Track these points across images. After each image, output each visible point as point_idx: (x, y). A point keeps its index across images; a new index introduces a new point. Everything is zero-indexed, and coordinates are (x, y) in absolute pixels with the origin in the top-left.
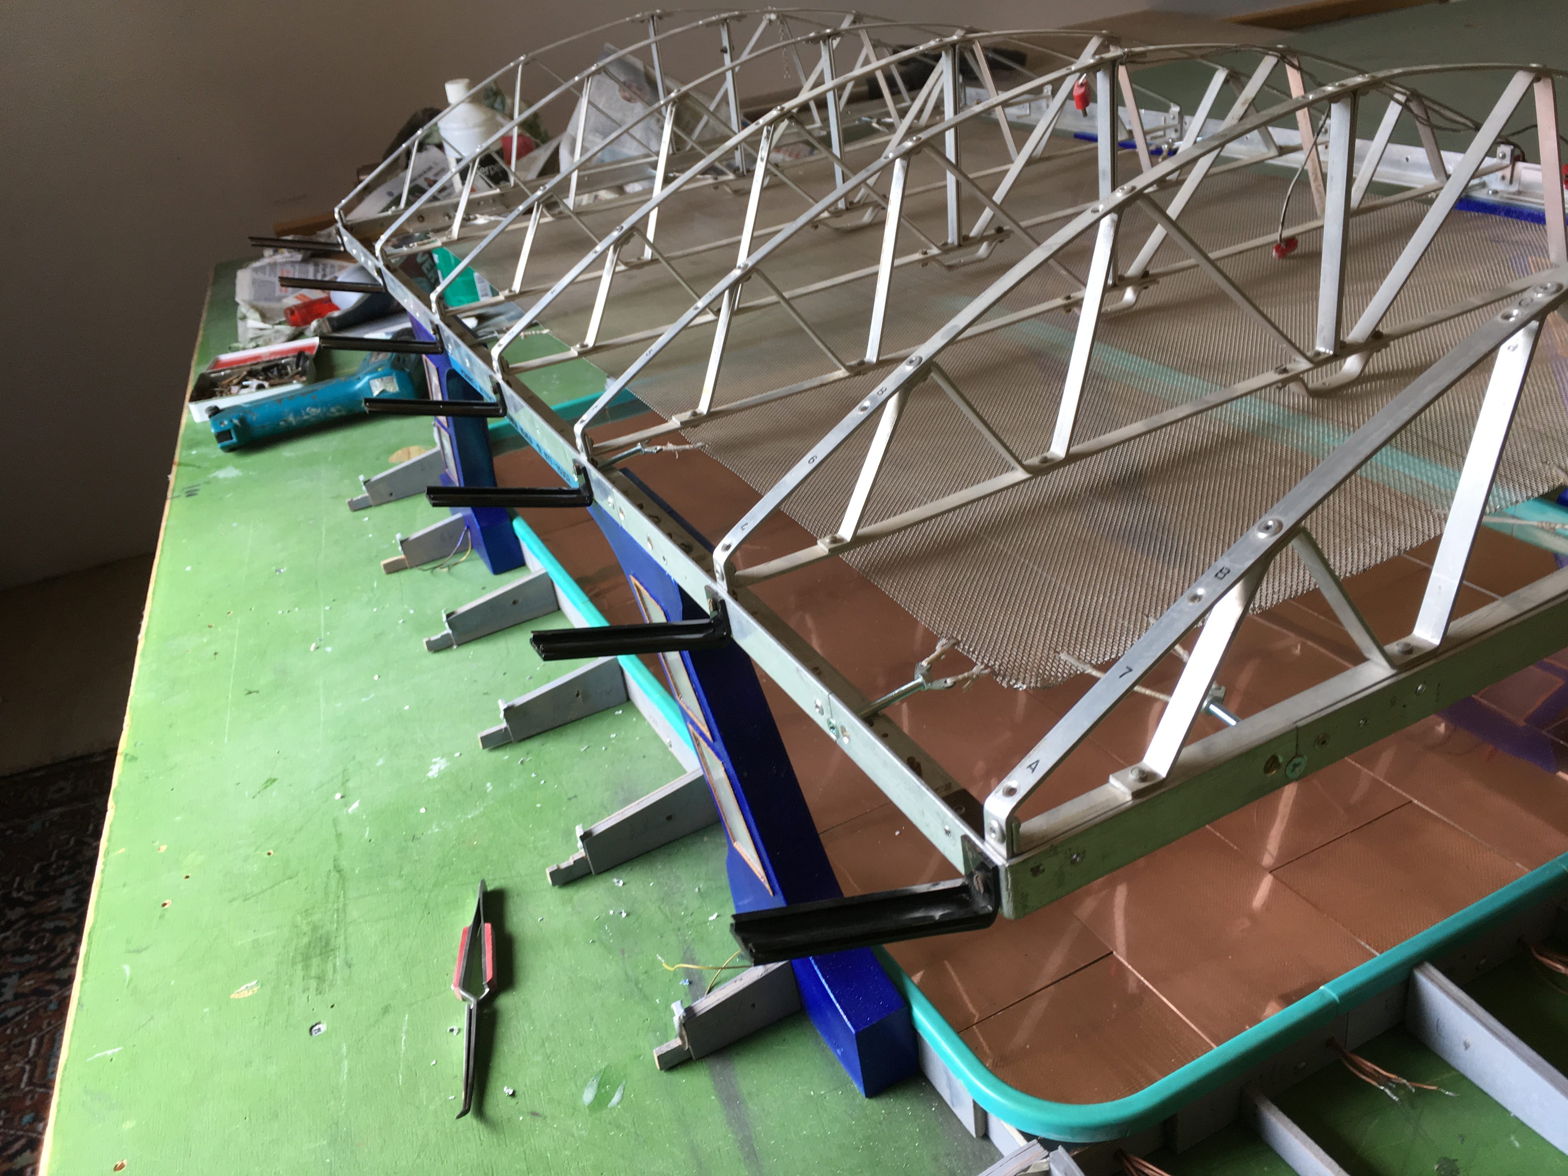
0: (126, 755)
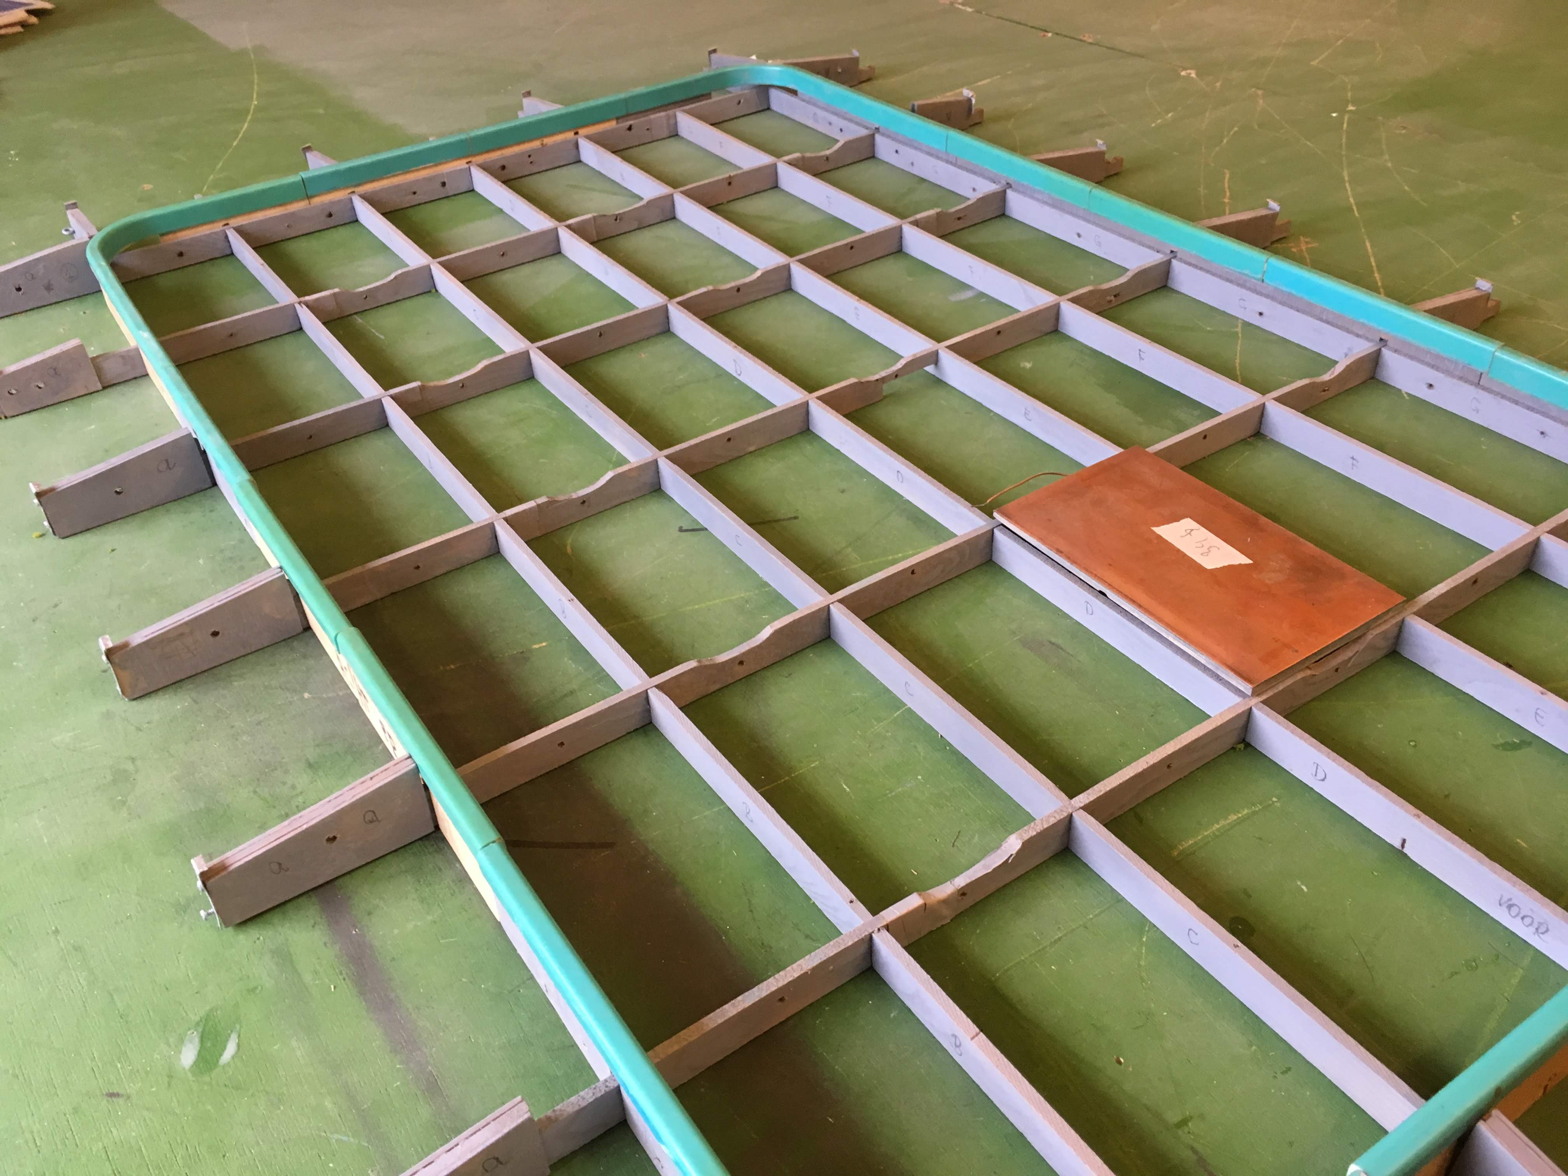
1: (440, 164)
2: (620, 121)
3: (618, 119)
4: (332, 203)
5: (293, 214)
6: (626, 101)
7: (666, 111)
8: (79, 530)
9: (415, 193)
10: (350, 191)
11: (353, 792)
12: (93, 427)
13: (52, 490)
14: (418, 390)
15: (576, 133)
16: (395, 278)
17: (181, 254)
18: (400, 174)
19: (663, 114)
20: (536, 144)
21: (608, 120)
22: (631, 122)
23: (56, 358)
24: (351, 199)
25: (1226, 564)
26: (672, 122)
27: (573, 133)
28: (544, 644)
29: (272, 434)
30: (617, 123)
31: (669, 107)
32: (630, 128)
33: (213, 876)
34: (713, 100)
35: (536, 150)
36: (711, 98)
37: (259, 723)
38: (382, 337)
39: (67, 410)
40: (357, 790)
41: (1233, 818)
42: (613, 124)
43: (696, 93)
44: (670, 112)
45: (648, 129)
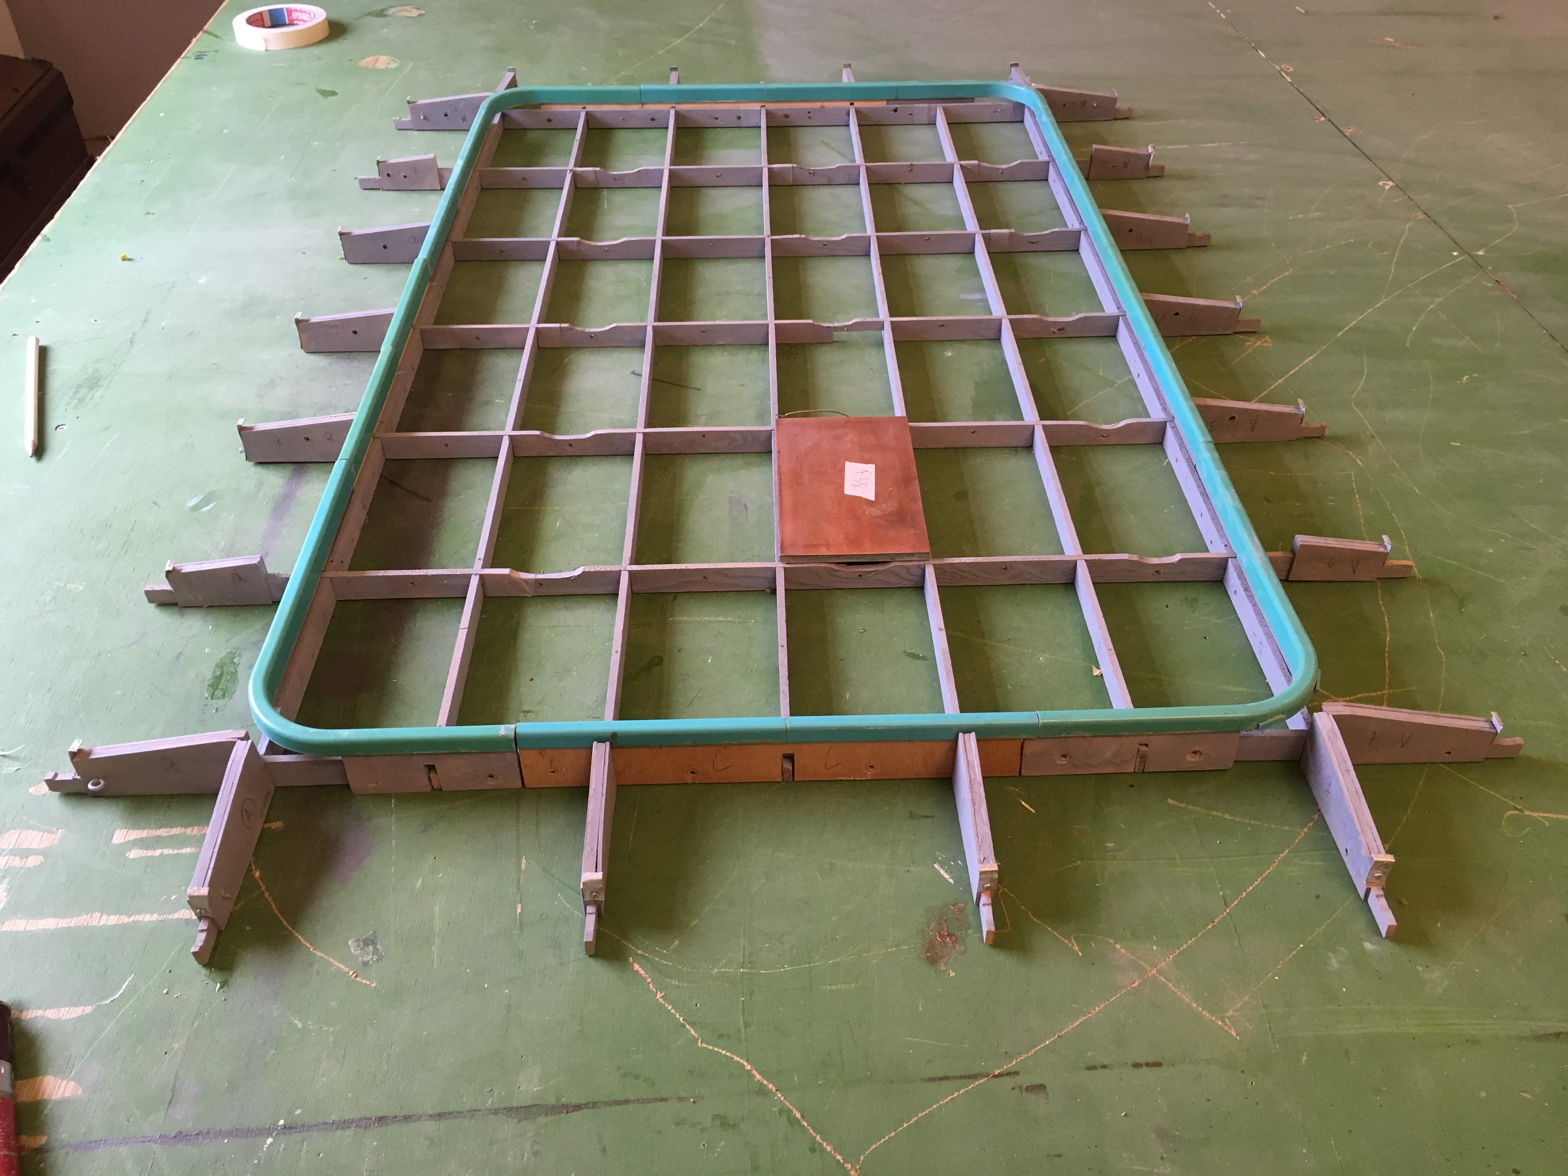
0: (45, 236)
1: (740, 102)
2: (889, 102)
3: (888, 100)
4: (656, 112)
5: (627, 112)
6: (897, 89)
7: (930, 103)
8: (359, 262)
9: (717, 119)
10: (671, 106)
11: (324, 419)
12: (417, 210)
13: (349, 233)
14: (576, 243)
15: (852, 104)
16: (638, 171)
17: (549, 120)
18: (709, 103)
19: (927, 105)
20: (818, 105)
21: (882, 100)
22: (897, 106)
23: (417, 162)
24: (670, 111)
25: (858, 495)
26: (932, 113)
27: (849, 103)
28: (502, 401)
29: (479, 242)
30: (887, 104)
31: (934, 101)
32: (895, 110)
33: (246, 430)
34: (975, 104)
35: (815, 110)
36: (973, 102)
37: (345, 385)
38: (606, 207)
39: (415, 195)
40: (326, 419)
41: (721, 619)
42: (883, 104)
43: (959, 95)
44: (933, 105)
45: (910, 114)
